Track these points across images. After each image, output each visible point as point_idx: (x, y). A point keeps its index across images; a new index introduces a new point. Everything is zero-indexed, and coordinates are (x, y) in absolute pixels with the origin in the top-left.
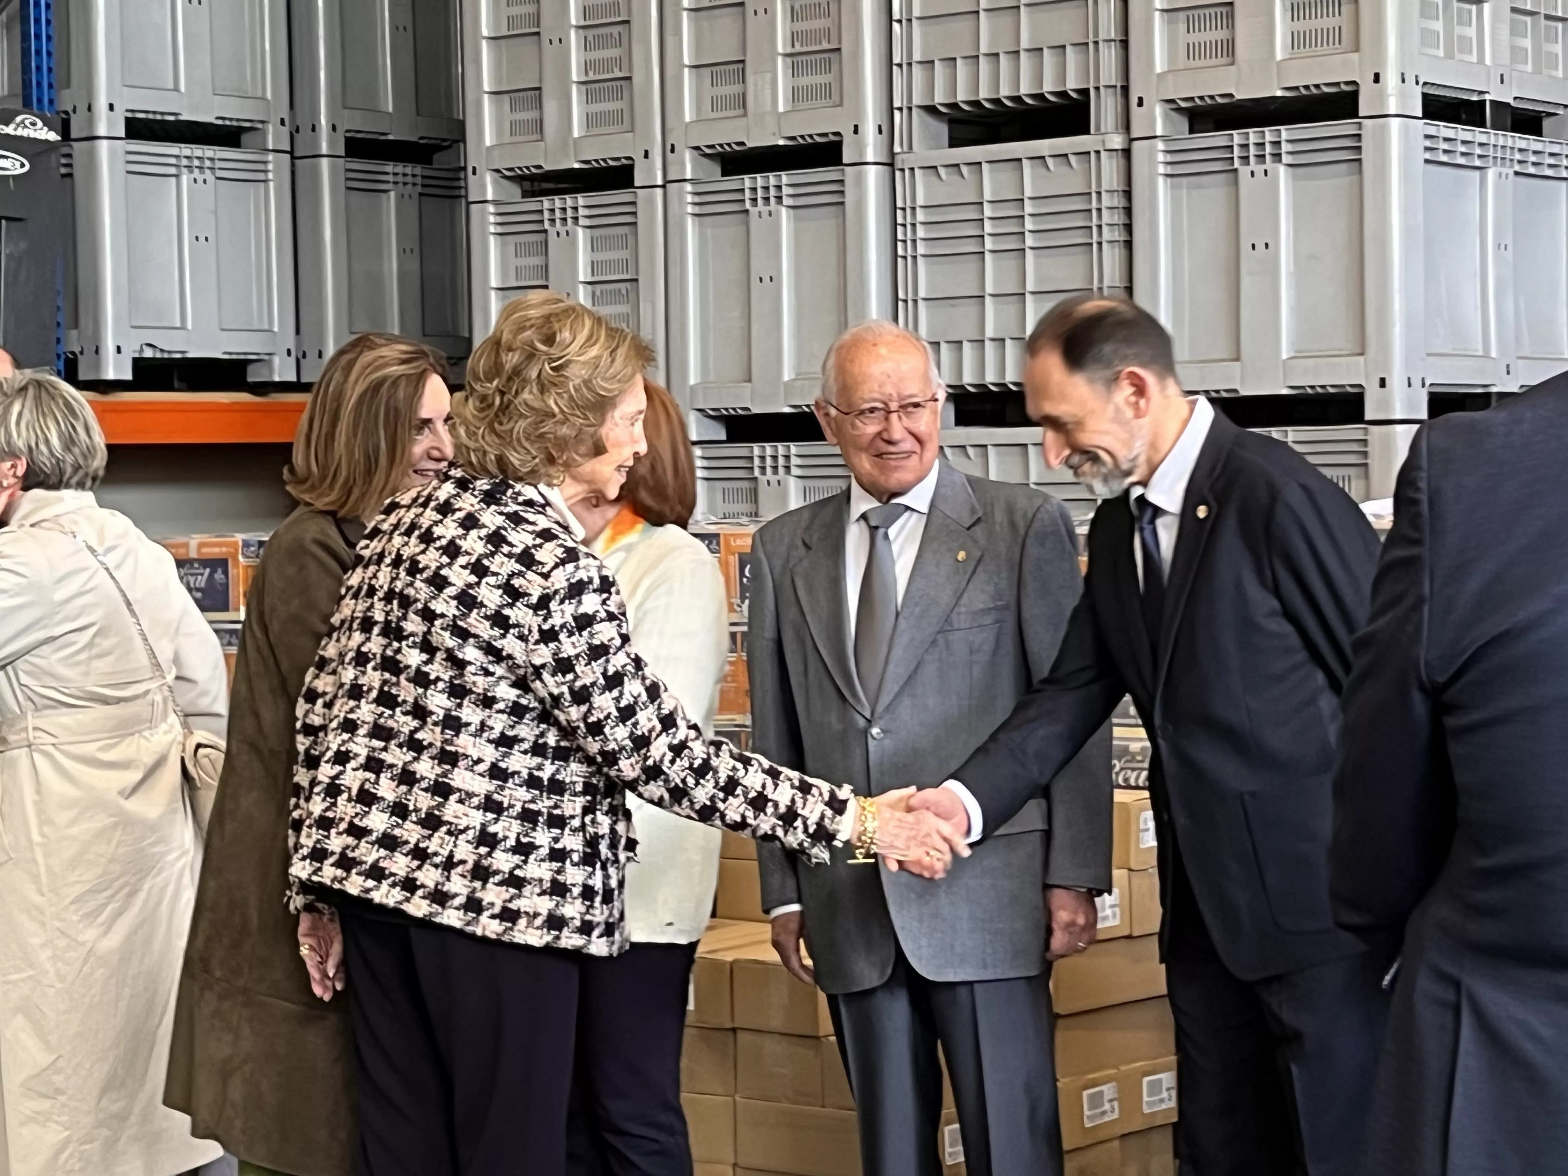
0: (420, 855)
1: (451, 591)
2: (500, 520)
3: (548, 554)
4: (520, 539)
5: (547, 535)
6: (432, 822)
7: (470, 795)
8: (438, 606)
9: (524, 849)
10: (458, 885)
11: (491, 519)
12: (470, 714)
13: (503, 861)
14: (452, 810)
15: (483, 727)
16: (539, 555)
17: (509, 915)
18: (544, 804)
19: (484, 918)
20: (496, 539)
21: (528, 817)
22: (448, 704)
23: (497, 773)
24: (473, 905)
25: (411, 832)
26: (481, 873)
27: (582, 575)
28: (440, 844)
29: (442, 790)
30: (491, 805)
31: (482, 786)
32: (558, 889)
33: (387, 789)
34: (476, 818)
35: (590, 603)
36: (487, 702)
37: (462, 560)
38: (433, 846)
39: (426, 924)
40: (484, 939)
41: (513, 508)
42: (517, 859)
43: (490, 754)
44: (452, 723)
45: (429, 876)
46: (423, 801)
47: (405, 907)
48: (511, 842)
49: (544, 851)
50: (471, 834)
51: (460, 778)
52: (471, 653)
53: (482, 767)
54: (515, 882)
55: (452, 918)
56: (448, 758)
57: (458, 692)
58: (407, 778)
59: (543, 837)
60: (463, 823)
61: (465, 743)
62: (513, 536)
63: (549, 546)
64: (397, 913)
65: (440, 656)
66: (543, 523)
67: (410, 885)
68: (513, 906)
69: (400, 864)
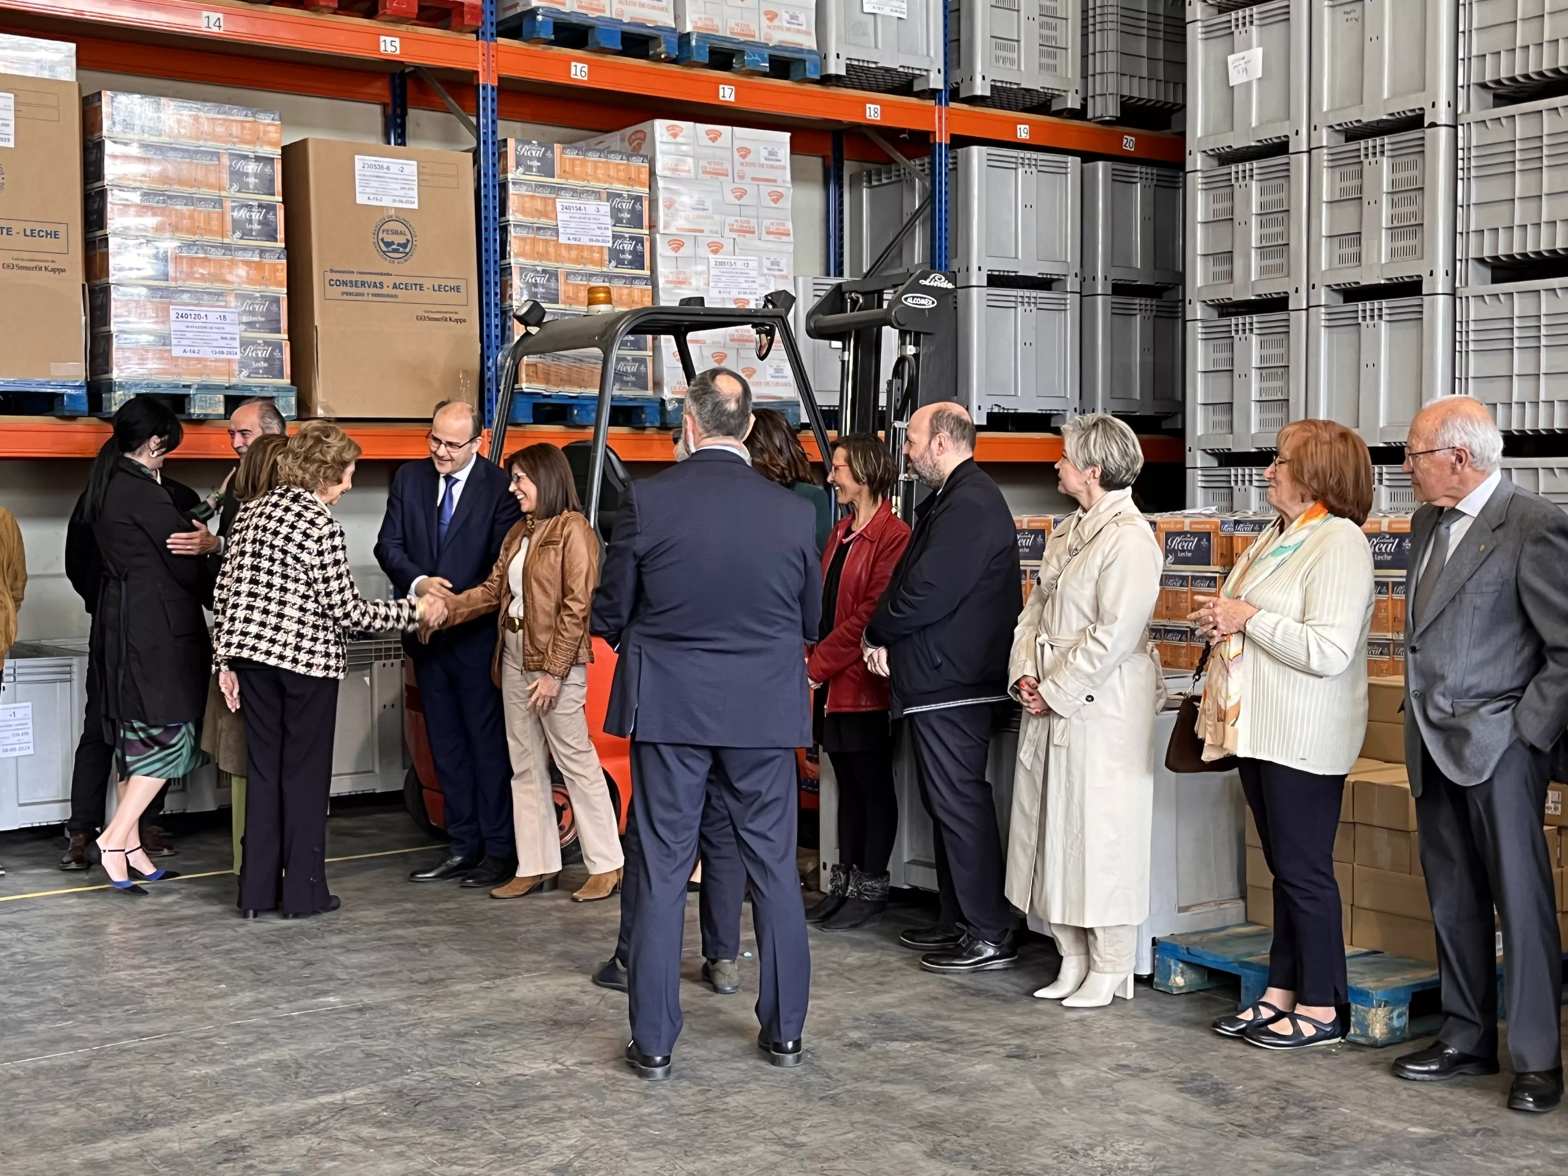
0: (273, 641)
1: (281, 536)
2: (300, 508)
3: (321, 521)
4: (309, 515)
5: (319, 514)
6: (277, 628)
7: (292, 618)
8: (275, 543)
9: (314, 640)
10: (289, 653)
11: (296, 508)
12: (290, 585)
13: (306, 644)
14: (285, 624)
15: (296, 591)
16: (317, 521)
17: (309, 665)
18: (320, 622)
19: (299, 666)
20: (299, 515)
21: (315, 627)
22: (282, 582)
23: (302, 609)
24: (295, 661)
25: (268, 633)
26: (298, 648)
27: (335, 529)
28: (280, 637)
29: (281, 616)
30: (300, 622)
31: (297, 614)
32: (327, 655)
33: (257, 616)
34: (295, 627)
35: (337, 541)
36: (297, 580)
37: (285, 524)
38: (278, 637)
39: (276, 668)
40: (299, 674)
41: (304, 503)
42: (312, 643)
43: (299, 601)
44: (284, 589)
45: (277, 649)
46: (272, 620)
47: (268, 662)
48: (309, 637)
49: (322, 641)
50: (293, 633)
51: (287, 611)
52: (289, 560)
53: (296, 607)
54: (311, 652)
55: (286, 665)
56: (282, 603)
57: (285, 577)
58: (266, 612)
59: (321, 635)
60: (290, 628)
61: (288, 597)
62: (305, 513)
63: (321, 518)
64: (263, 664)
65: (277, 562)
66: (317, 509)
67: (268, 653)
68: (311, 661)
69: (264, 645)
